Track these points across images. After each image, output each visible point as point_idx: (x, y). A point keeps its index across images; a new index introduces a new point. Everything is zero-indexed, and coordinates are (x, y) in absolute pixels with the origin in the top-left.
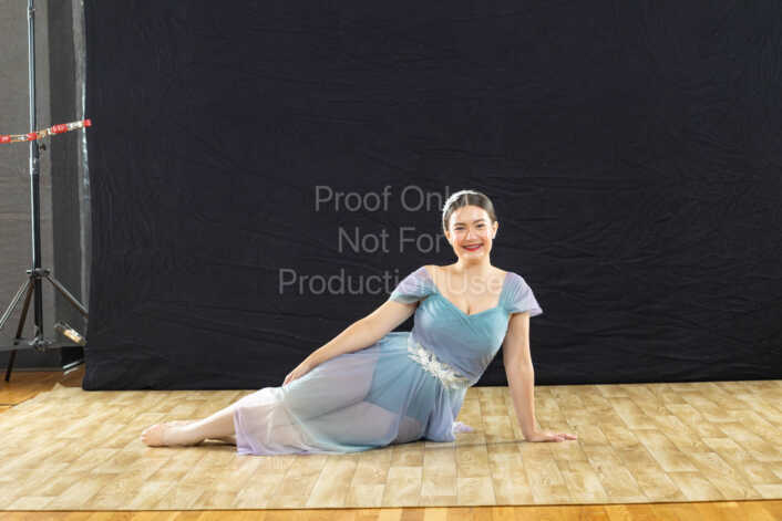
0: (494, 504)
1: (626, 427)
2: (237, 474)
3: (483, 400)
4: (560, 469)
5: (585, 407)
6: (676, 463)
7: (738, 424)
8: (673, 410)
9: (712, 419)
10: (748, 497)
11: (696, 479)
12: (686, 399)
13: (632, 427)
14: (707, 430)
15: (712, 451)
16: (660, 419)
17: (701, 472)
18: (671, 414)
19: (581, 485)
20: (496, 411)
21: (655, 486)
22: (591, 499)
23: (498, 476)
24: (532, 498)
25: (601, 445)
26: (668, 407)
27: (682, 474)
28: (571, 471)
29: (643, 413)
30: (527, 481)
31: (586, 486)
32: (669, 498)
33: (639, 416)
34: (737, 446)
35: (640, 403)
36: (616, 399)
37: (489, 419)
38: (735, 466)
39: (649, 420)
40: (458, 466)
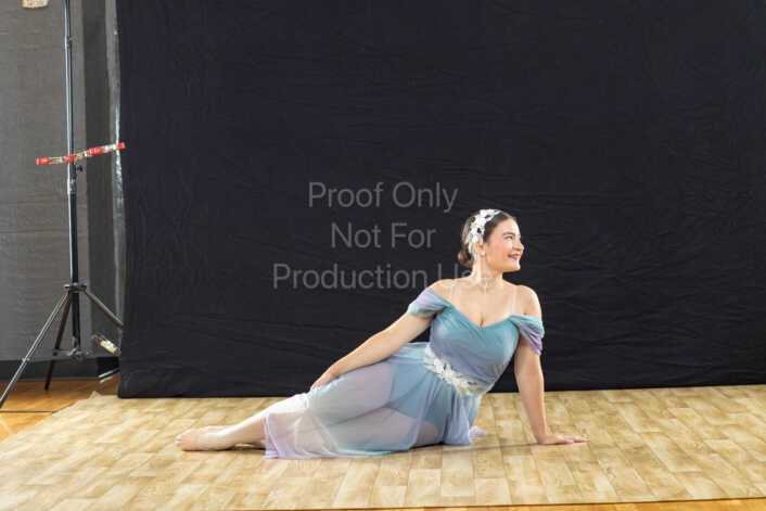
0: (510, 503)
1: (631, 429)
2: (266, 477)
3: (496, 405)
4: (572, 469)
5: (592, 411)
6: (680, 464)
7: (738, 426)
8: (675, 414)
9: (713, 422)
10: (751, 495)
11: (701, 479)
12: (688, 403)
13: (638, 430)
14: (708, 432)
15: (714, 452)
16: (665, 422)
17: (705, 472)
18: (674, 417)
19: (593, 485)
20: (509, 416)
21: (662, 486)
22: (601, 498)
23: (512, 478)
24: (545, 498)
25: (609, 447)
26: (671, 411)
27: (687, 474)
28: (581, 471)
29: (647, 417)
30: (540, 481)
31: (597, 486)
32: (675, 496)
33: (644, 419)
34: (736, 447)
35: (644, 407)
36: (622, 404)
37: (502, 423)
38: (736, 466)
39: (653, 423)
40: (474, 467)
